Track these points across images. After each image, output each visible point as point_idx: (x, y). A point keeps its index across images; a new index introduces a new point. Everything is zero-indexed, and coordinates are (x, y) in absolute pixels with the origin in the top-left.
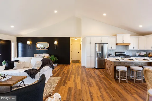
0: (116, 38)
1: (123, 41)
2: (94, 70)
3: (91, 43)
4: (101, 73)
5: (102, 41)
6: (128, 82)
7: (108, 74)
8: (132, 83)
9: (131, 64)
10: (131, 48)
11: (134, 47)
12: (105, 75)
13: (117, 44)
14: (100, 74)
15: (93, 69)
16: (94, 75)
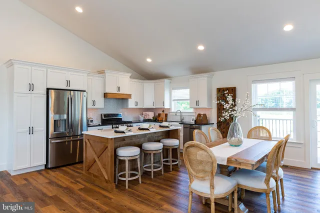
0: (104, 78)
1: (119, 88)
2: (47, 176)
3: (31, 87)
4: (72, 177)
5: (68, 82)
6: (142, 182)
7: (95, 176)
8: (148, 182)
9: (142, 140)
10: (131, 104)
11: (137, 103)
12: (85, 181)
13: (105, 95)
14: (71, 182)
15: (41, 174)
16: (51, 191)
